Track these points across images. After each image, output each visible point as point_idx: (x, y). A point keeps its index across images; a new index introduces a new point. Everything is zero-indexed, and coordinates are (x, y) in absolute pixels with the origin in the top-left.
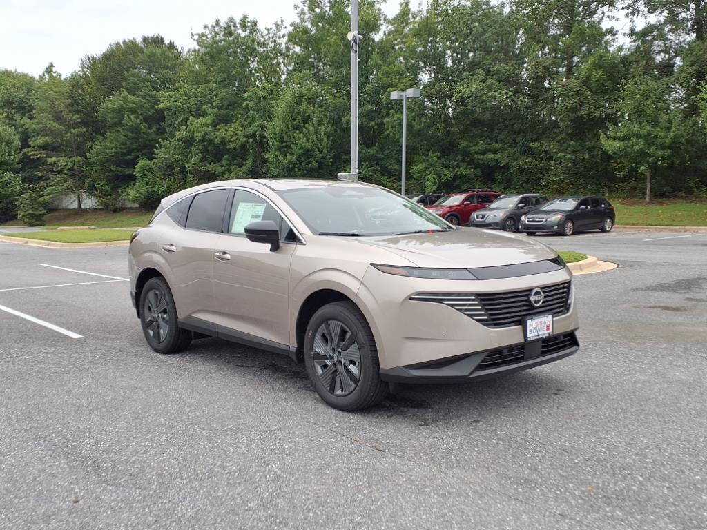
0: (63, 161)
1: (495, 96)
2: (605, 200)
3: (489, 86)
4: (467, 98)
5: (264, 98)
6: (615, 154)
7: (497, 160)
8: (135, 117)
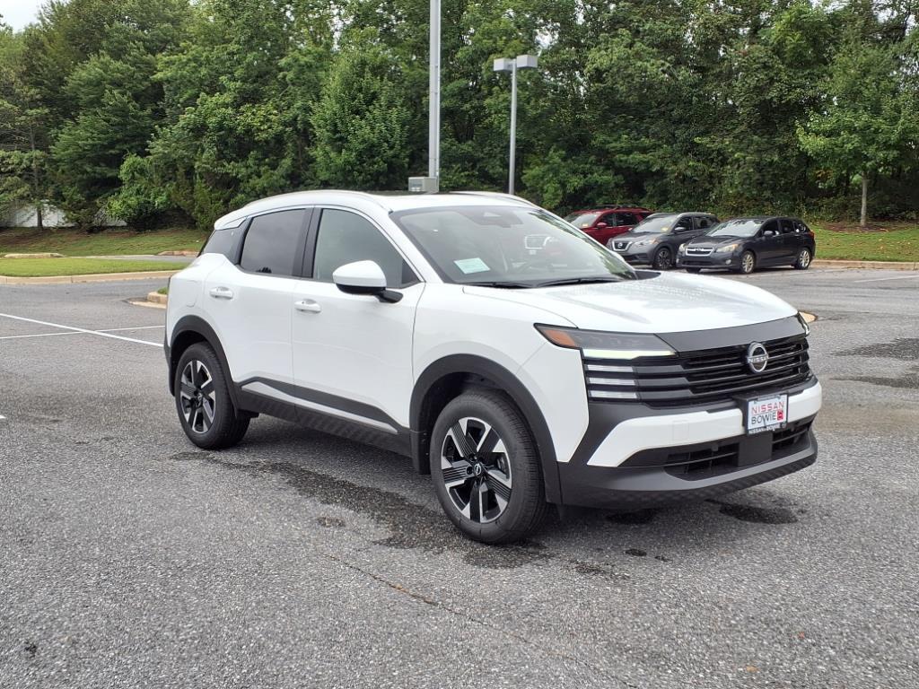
0: (15, 156)
1: (646, 67)
2: (801, 222)
3: (637, 53)
4: (606, 71)
5: (309, 66)
6: (817, 155)
7: (648, 162)
8: (120, 93)
